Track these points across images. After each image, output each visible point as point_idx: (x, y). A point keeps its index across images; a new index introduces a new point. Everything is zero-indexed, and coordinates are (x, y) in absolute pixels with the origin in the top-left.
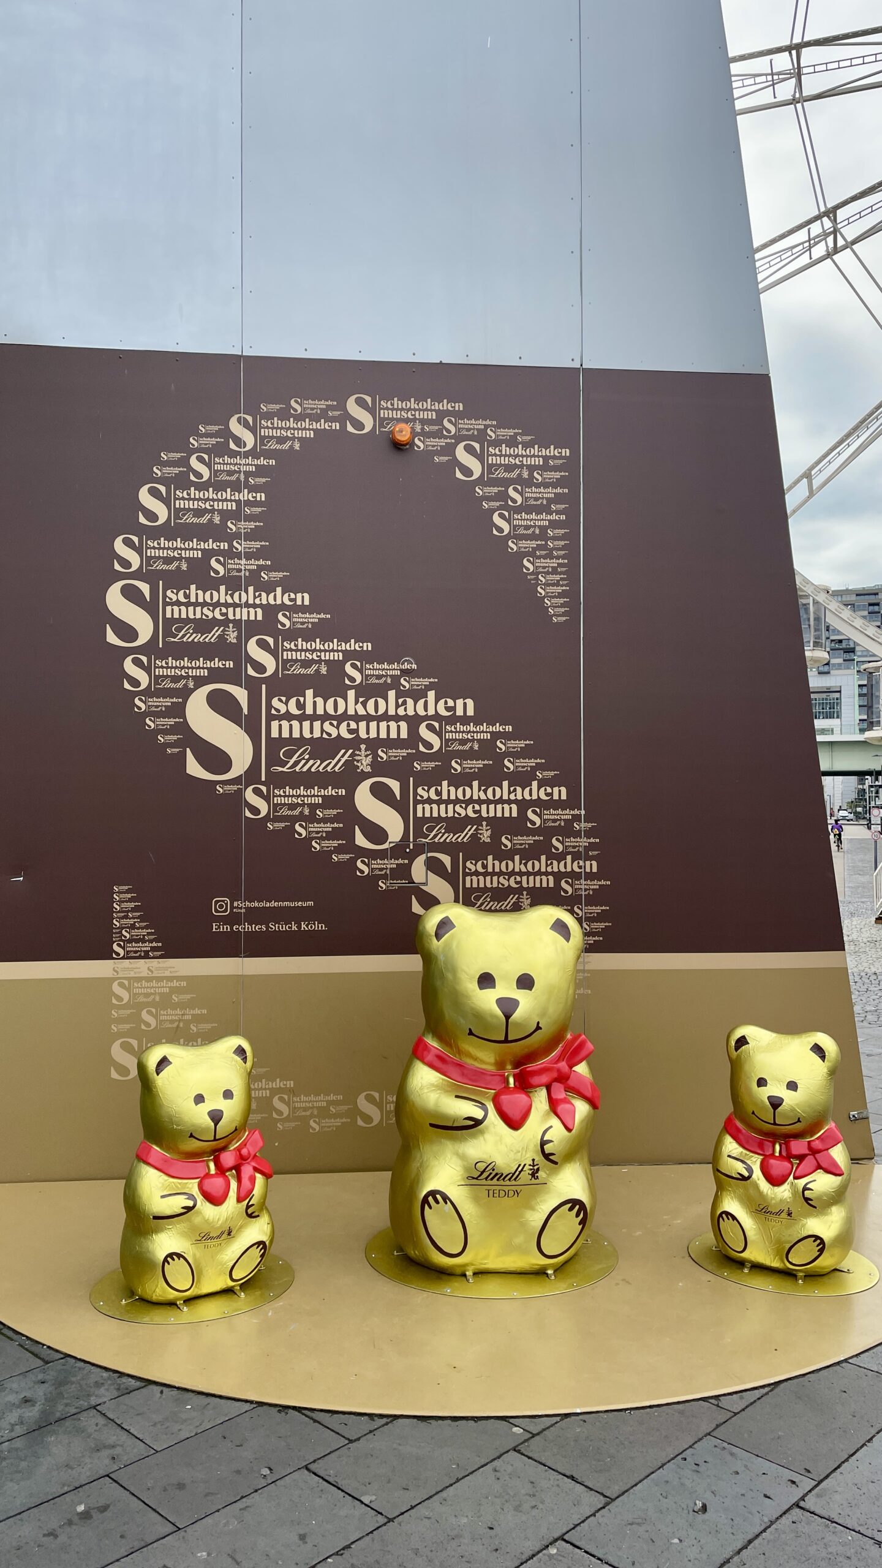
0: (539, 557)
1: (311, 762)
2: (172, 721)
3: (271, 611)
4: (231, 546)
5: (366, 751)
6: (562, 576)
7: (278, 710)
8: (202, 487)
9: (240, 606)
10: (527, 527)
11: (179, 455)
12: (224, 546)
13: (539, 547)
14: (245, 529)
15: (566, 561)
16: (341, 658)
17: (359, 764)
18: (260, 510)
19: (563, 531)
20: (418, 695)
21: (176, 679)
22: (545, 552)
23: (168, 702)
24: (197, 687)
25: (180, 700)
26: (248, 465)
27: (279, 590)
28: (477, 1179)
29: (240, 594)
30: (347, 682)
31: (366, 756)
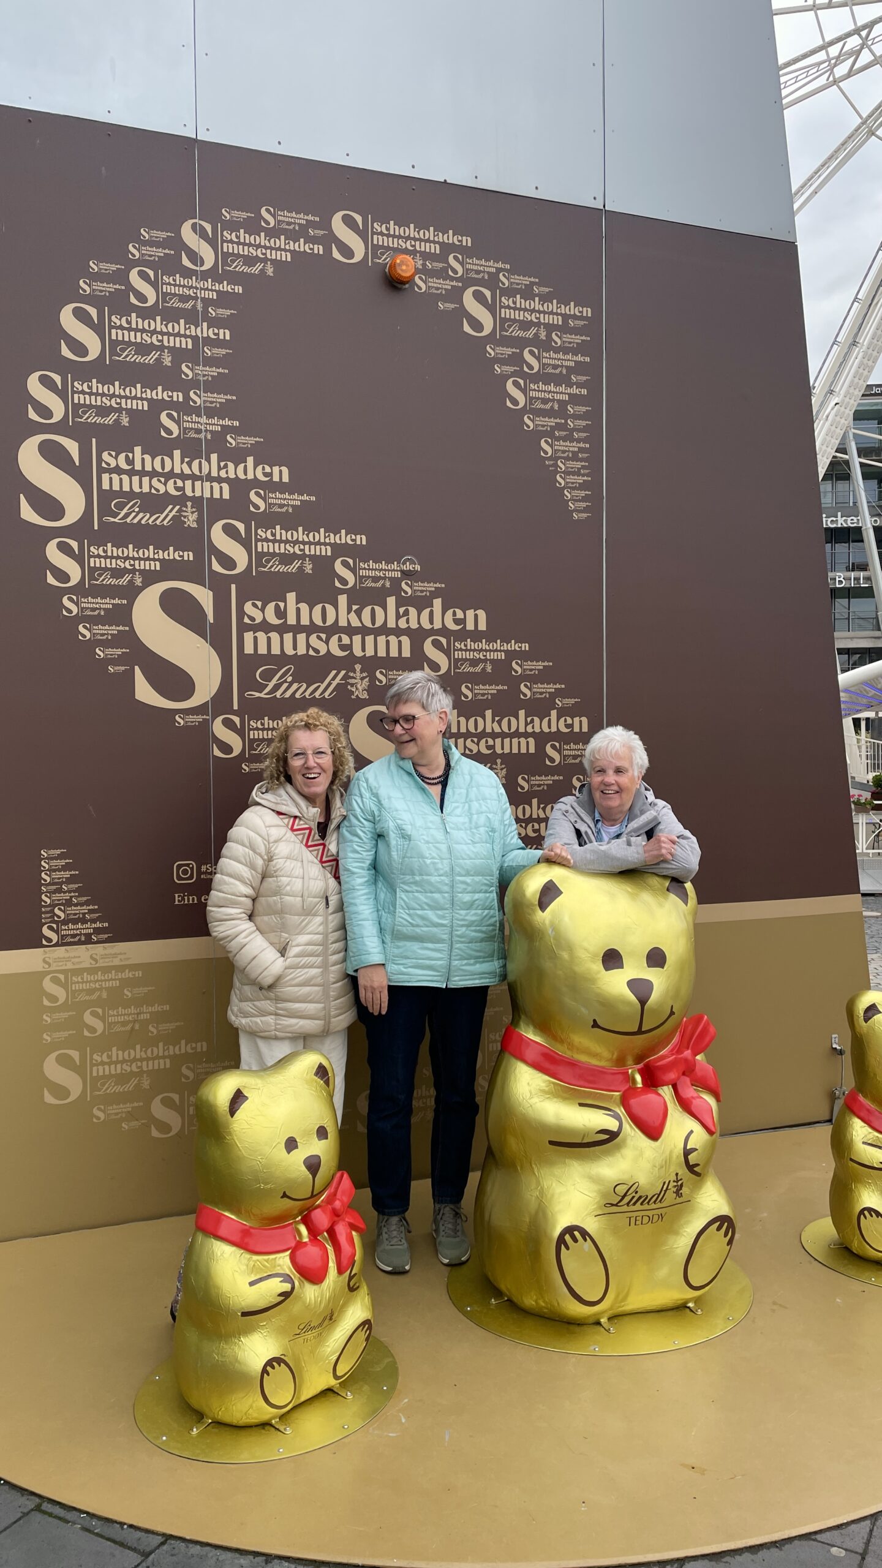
0: (558, 439)
1: (295, 686)
2: (114, 630)
3: (240, 487)
4: (187, 397)
5: (361, 673)
6: (583, 464)
7: (252, 619)
8: (147, 314)
9: (200, 478)
10: (545, 401)
11: (114, 267)
12: (178, 397)
13: (558, 427)
14: (204, 376)
15: (588, 446)
16: (329, 554)
17: (354, 689)
18: (224, 351)
19: (584, 409)
20: (422, 603)
21: (117, 573)
22: (565, 433)
23: (107, 603)
24: (147, 584)
25: (125, 602)
26: (210, 289)
27: (250, 460)
28: (616, 1205)
29: (200, 463)
30: (337, 584)
31: (362, 679)
